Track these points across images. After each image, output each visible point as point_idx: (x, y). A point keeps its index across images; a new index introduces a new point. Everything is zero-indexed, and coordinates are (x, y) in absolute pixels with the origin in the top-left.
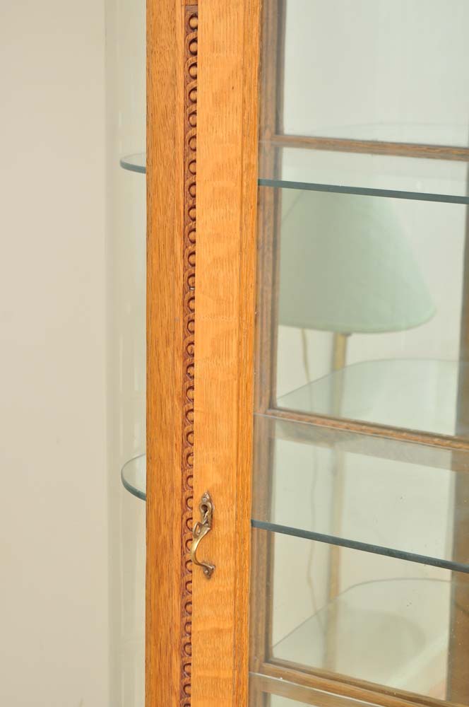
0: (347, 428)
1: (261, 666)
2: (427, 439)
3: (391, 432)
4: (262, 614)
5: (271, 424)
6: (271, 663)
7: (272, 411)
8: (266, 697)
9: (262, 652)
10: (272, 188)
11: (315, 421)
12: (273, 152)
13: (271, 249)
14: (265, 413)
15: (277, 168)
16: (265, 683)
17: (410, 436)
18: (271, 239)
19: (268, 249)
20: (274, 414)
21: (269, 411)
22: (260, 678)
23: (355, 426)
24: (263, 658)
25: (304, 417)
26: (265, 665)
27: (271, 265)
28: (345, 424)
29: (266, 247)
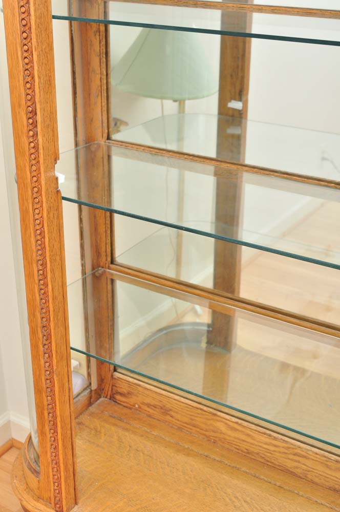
0: (144, 150)
1: (109, 266)
2: (182, 156)
3: (164, 152)
4: (109, 241)
5: (109, 148)
6: (114, 264)
7: (109, 141)
8: (112, 281)
9: (109, 259)
10: (103, 25)
11: (128, 146)
12: (103, 4)
13: (104, 56)
14: (105, 142)
15: (106, 13)
16: (112, 274)
17: (173, 154)
18: (104, 51)
19: (103, 56)
20: (109, 143)
21: (107, 141)
22: (109, 272)
23: (147, 149)
24: (110, 263)
25: (123, 144)
26: (111, 266)
27: (105, 64)
28: (143, 148)
29: (102, 55)
